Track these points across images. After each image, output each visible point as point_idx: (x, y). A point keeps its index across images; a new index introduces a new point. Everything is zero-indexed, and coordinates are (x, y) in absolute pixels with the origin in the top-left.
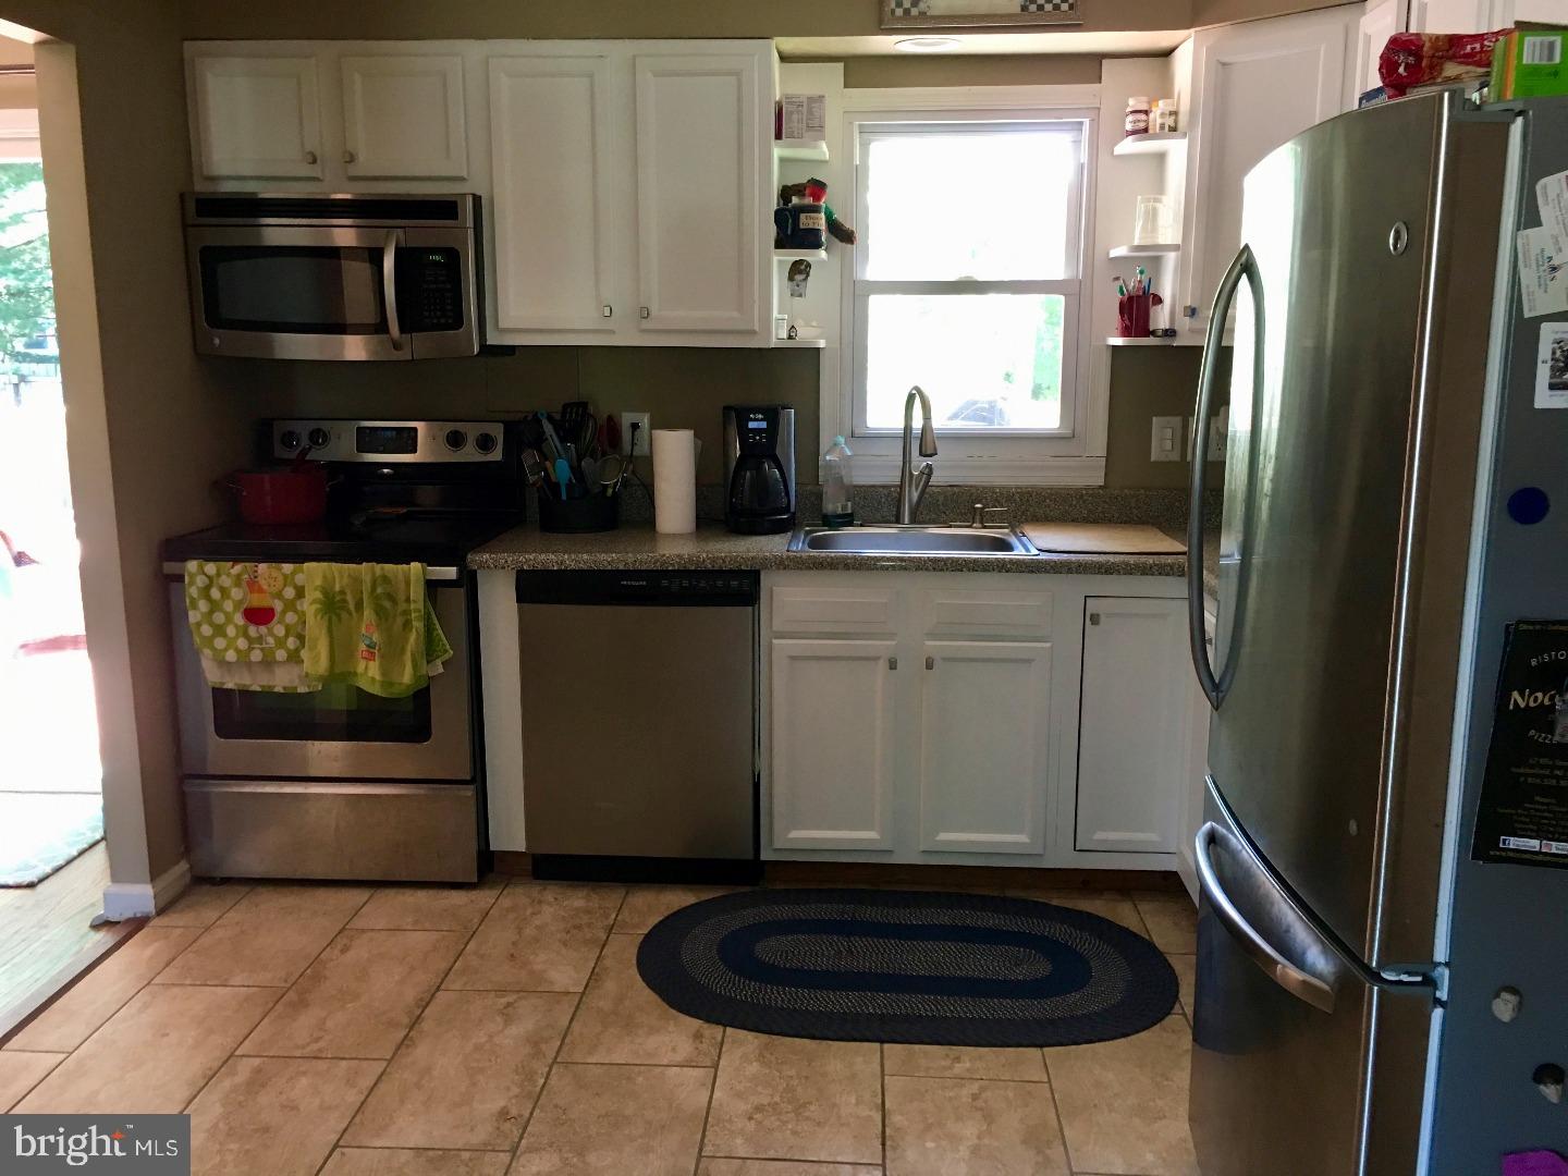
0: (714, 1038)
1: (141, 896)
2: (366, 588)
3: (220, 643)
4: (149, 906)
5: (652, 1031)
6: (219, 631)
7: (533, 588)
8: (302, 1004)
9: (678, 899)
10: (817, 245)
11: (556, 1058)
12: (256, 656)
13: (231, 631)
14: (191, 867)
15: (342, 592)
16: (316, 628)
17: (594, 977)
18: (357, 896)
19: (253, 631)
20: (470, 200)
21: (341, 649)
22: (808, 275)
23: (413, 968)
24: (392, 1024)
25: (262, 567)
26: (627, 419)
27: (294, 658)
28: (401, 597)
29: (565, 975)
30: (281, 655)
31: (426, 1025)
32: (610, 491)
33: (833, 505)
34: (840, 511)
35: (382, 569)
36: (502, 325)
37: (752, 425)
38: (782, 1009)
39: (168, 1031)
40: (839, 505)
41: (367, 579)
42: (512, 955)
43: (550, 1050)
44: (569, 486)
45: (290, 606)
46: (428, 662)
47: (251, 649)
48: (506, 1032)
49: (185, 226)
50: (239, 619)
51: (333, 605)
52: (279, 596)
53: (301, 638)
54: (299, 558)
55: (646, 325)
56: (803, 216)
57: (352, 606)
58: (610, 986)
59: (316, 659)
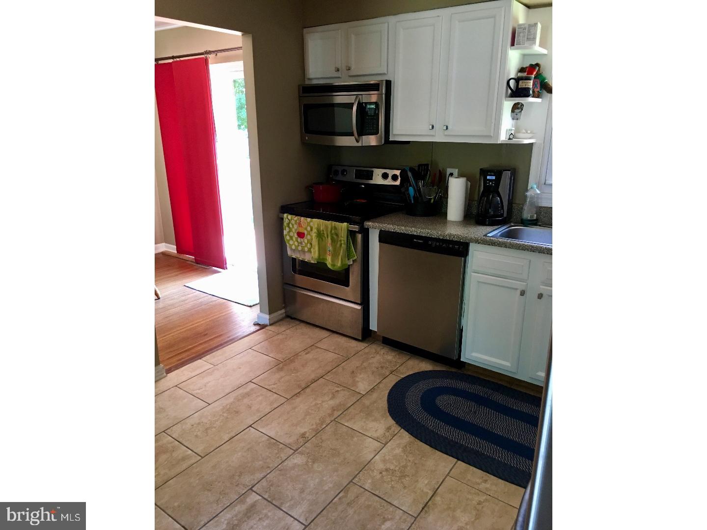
0: (394, 432)
1: (266, 318)
2: (329, 230)
3: (291, 242)
4: (267, 322)
5: (375, 420)
6: (291, 238)
7: (386, 238)
8: (281, 369)
9: (425, 366)
10: (528, 96)
11: (336, 418)
12: (300, 248)
13: (294, 239)
14: (286, 312)
15: (323, 231)
16: (315, 242)
17: (372, 390)
18: (325, 334)
19: (299, 240)
20: (384, 83)
21: (322, 250)
22: (522, 110)
23: (320, 367)
24: (299, 386)
25: (302, 218)
26: (449, 171)
27: (309, 251)
28: (340, 236)
29: (363, 386)
30: (306, 249)
31: (308, 390)
32: (432, 200)
33: (527, 215)
34: (529, 218)
35: (335, 224)
36: (394, 133)
37: (488, 177)
38: (428, 429)
39: (241, 367)
40: (529, 216)
41: (330, 227)
42: (353, 372)
43: (337, 414)
44: (414, 197)
45: (309, 233)
46: (348, 259)
47: (298, 246)
48: (329, 402)
49: (300, 97)
50: (296, 236)
51: (320, 235)
52: (306, 229)
53: (311, 244)
54: (312, 217)
55: (446, 133)
56: (521, 82)
57: (326, 236)
58: (375, 395)
59: (315, 252)
